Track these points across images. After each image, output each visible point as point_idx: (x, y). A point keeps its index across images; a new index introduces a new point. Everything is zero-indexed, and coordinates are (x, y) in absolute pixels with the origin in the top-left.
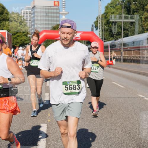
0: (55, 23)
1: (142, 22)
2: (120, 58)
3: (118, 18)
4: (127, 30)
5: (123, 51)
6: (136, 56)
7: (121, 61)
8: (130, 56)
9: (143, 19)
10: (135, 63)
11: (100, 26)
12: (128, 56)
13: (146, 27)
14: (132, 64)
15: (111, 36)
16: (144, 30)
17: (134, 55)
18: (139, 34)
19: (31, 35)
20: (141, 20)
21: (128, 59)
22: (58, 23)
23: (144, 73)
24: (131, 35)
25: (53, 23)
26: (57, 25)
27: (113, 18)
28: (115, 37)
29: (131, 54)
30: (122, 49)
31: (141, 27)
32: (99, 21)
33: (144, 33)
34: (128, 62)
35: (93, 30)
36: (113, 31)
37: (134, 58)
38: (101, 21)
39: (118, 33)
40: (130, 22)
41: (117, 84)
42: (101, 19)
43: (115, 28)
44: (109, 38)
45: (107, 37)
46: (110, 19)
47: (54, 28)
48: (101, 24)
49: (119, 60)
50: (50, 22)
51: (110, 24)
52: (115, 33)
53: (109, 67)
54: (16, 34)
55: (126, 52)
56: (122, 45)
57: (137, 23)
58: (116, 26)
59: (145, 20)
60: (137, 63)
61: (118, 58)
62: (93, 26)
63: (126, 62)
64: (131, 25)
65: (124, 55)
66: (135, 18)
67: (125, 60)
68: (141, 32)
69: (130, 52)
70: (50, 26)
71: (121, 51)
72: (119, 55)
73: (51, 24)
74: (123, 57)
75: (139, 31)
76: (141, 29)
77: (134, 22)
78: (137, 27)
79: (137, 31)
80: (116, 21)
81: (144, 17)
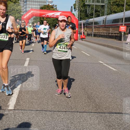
0: (43, 4)
1: (111, 5)
2: (91, 33)
3: (92, 2)
4: (99, 12)
5: (94, 28)
6: (104, 32)
7: (92, 36)
8: (99, 32)
9: (111, 3)
10: (102, 37)
11: (77, 8)
12: (97, 32)
13: (113, 10)
14: (100, 38)
15: (86, 16)
16: (112, 12)
17: (102, 31)
18: (107, 15)
19: (24, 13)
20: (109, 4)
21: (97, 35)
22: (45, 4)
23: (108, 45)
24: (102, 16)
25: (41, 4)
26: (44, 6)
27: (88, 2)
28: (90, 17)
29: (100, 31)
30: (93, 26)
31: (109, 10)
32: (76, 4)
33: (112, 14)
34: (97, 37)
35: (72, 10)
36: (87, 12)
37: (102, 34)
38: (78, 3)
39: (92, 14)
40: (101, 5)
41: (85, 53)
42: (78, 2)
43: (89, 10)
44: (85, 17)
45: (83, 16)
46: (85, 2)
47: (42, 8)
48: (78, 6)
49: (91, 35)
50: (39, 3)
51: (86, 7)
52: (89, 13)
53: (82, 40)
54: (11, 11)
55: (96, 28)
56: (93, 23)
57: (106, 6)
58: (90, 8)
59: (113, 4)
60: (104, 38)
61: (90, 33)
62: (72, 7)
63: (96, 37)
64: (102, 8)
65: (94, 31)
66: (105, 2)
67: (95, 35)
68: (109, 14)
69: (99, 29)
70: (39, 7)
71: (92, 28)
72: (91, 31)
73: (40, 5)
74: (94, 32)
75: (108, 12)
76: (109, 11)
77: (104, 5)
78: (106, 9)
79: (106, 13)
80: (90, 4)
81: (112, 2)
